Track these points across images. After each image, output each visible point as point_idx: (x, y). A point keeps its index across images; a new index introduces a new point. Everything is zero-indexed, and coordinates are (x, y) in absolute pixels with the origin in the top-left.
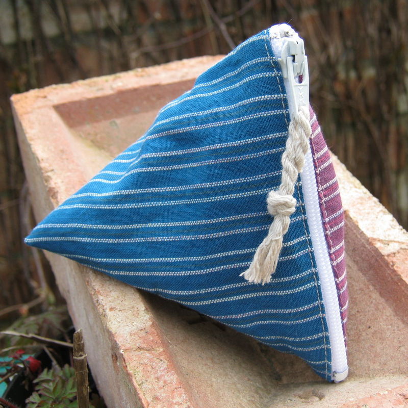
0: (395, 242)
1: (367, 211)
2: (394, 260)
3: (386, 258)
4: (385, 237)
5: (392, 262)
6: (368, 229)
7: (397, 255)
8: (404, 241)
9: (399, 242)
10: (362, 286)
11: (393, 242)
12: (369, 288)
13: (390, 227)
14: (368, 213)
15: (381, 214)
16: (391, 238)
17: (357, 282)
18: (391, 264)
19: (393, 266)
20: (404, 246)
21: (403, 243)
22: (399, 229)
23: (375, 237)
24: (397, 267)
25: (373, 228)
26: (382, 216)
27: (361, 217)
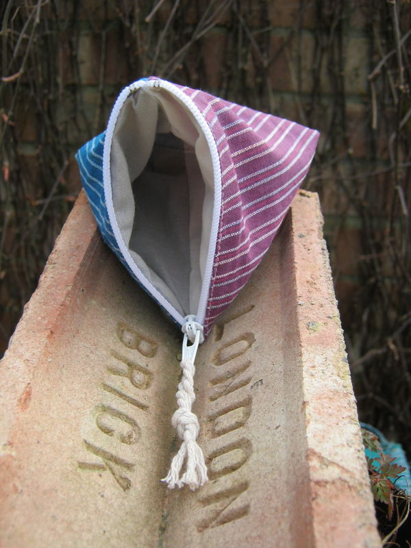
0: (338, 466)
1: (330, 411)
2: (321, 491)
3: (312, 484)
4: (330, 455)
5: (316, 494)
6: (315, 436)
7: (328, 486)
8: (350, 469)
9: (343, 468)
10: (279, 505)
11: (335, 466)
12: (283, 512)
13: (345, 443)
14: (330, 415)
15: (346, 421)
16: (337, 459)
17: (278, 497)
18: (314, 496)
19: (313, 499)
20: (346, 476)
21: (347, 471)
22: (355, 449)
23: (317, 450)
24: (317, 504)
25: (323, 437)
26: (345, 424)
27: (318, 417)
